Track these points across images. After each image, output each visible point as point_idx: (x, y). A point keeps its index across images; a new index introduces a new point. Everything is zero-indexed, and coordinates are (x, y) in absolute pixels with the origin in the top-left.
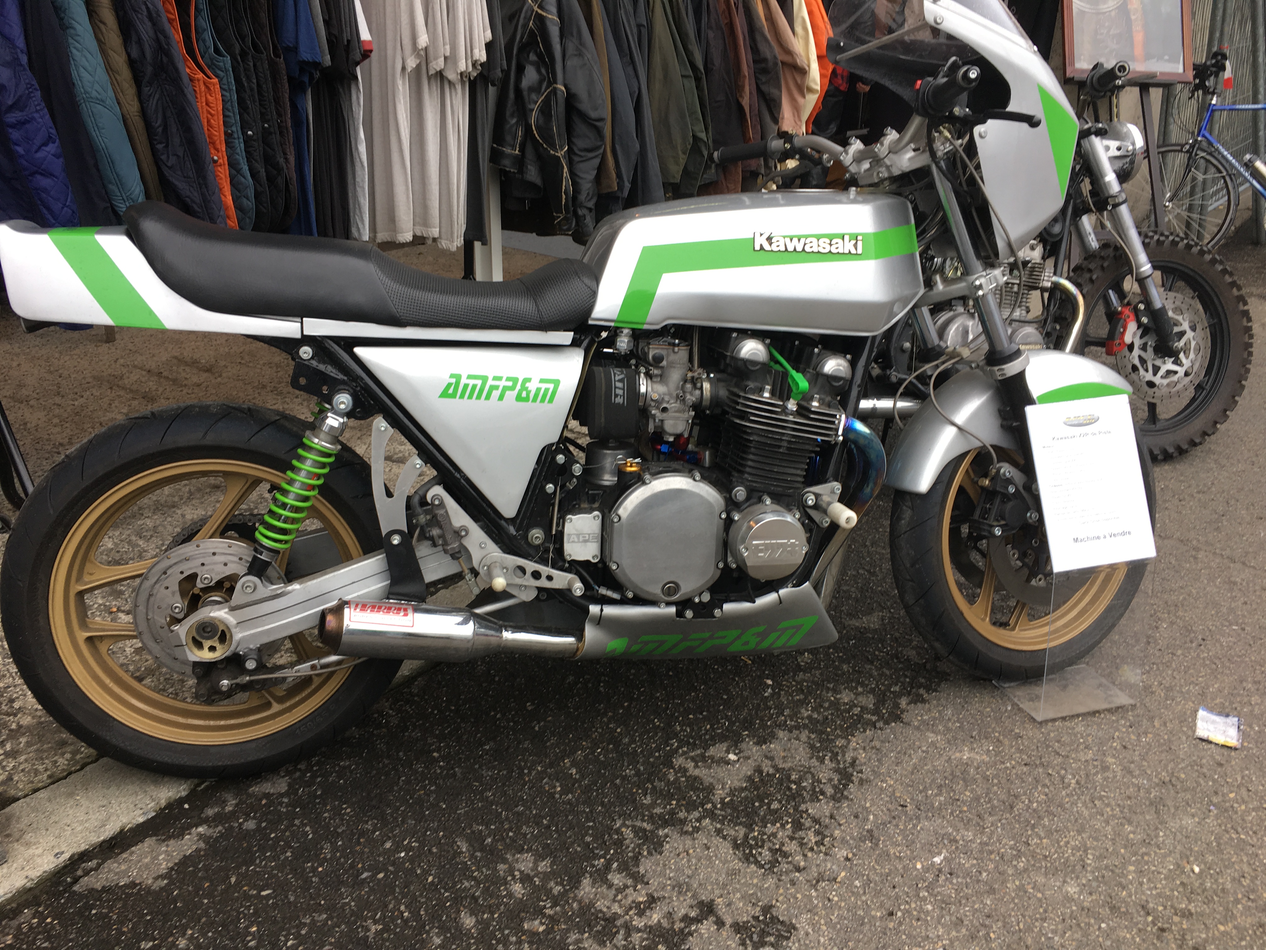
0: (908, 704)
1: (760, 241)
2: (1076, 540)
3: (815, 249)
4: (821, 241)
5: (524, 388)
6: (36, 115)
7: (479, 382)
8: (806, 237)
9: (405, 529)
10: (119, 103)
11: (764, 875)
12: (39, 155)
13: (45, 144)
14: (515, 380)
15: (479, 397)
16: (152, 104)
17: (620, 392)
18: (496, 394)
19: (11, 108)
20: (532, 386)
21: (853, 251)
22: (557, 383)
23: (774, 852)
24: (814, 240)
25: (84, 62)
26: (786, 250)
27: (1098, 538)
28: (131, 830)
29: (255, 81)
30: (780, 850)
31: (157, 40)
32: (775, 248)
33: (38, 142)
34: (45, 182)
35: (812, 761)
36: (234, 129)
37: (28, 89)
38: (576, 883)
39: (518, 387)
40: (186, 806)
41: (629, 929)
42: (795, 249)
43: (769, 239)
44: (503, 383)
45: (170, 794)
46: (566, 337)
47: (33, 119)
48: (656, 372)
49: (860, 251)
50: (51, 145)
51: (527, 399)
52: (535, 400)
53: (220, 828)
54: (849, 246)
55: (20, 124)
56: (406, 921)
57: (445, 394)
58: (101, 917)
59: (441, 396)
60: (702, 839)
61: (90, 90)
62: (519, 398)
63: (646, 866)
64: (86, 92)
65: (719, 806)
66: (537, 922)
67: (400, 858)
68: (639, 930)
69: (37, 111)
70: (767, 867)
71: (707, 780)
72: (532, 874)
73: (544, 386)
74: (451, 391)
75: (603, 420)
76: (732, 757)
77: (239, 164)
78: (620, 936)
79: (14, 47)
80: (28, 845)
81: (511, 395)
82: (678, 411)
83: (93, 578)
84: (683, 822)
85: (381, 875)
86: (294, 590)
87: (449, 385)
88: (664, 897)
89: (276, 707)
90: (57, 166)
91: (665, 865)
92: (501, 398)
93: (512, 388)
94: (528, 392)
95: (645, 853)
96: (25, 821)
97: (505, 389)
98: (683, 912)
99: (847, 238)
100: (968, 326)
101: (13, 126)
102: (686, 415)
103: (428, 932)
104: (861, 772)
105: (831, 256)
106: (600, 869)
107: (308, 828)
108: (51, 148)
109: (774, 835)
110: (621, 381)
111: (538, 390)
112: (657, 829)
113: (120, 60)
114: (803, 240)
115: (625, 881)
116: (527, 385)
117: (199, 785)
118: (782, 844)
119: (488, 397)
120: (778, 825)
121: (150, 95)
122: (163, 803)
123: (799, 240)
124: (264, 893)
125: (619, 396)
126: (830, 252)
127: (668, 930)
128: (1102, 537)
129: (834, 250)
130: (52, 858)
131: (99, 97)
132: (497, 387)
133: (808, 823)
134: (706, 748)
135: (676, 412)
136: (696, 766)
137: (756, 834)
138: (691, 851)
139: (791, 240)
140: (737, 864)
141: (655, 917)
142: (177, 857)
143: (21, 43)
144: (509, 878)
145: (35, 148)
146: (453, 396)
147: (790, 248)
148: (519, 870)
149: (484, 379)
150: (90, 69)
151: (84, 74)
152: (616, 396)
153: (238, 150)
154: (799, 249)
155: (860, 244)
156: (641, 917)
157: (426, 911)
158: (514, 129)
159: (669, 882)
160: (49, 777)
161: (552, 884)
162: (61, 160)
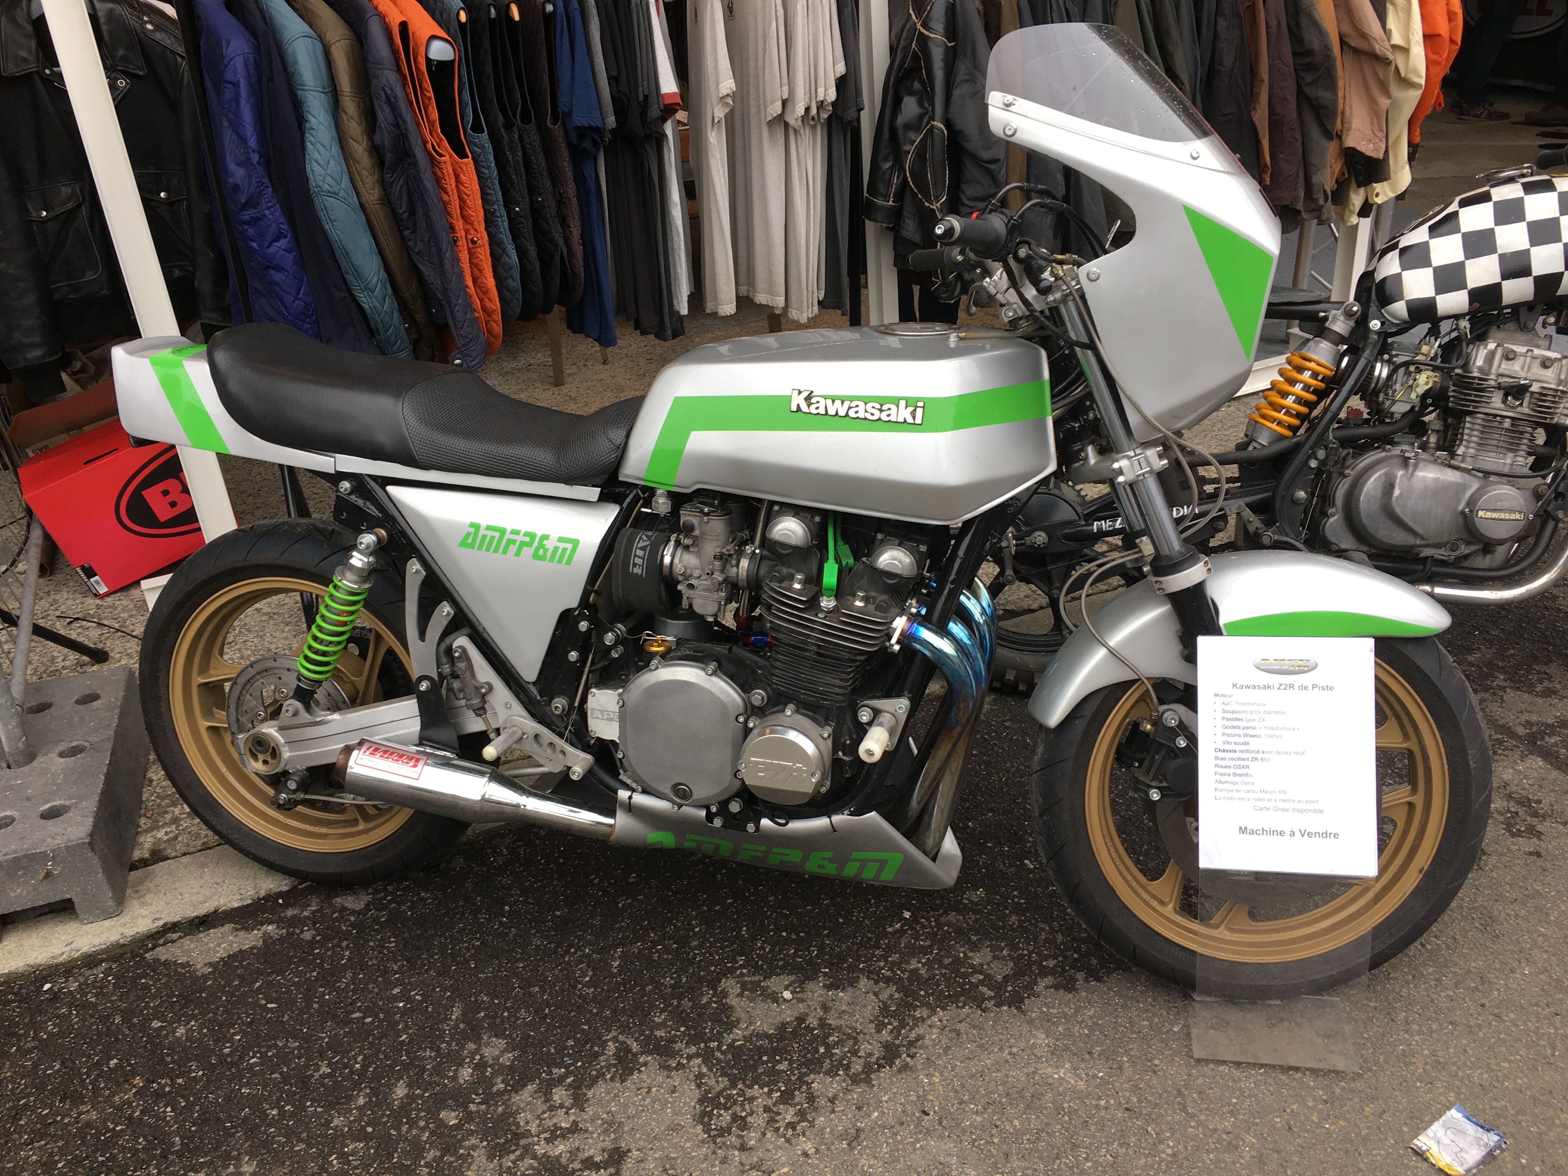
0: (1047, 987)
1: (798, 400)
2: (1243, 830)
3: (861, 415)
4: (869, 406)
5: (541, 545)
6: (267, 212)
7: (497, 534)
8: (852, 399)
9: (435, 677)
10: (357, 193)
11: (703, 1141)
12: (271, 250)
13: (276, 240)
14: (532, 536)
15: (496, 551)
16: (396, 190)
17: (639, 561)
18: (513, 548)
19: (245, 207)
20: (550, 544)
21: (910, 420)
22: (575, 543)
23: (735, 1118)
24: (861, 404)
25: (317, 156)
26: (827, 414)
27: (1282, 833)
28: (225, 911)
29: (520, 154)
30: (743, 1119)
31: (397, 125)
32: (813, 409)
33: (269, 237)
34: (277, 276)
35: (870, 1026)
36: (496, 207)
37: (258, 187)
38: (517, 1087)
39: (536, 544)
40: (281, 901)
41: (528, 1151)
42: (837, 414)
43: (808, 399)
44: (520, 538)
45: (272, 886)
46: (593, 493)
47: (265, 215)
48: (687, 541)
49: (918, 420)
50: (282, 240)
51: (543, 558)
52: (551, 560)
53: (284, 931)
54: (904, 414)
55: (255, 221)
56: (352, 1072)
57: (463, 544)
58: (146, 987)
59: (461, 545)
60: (677, 1078)
61: (321, 183)
62: (536, 556)
63: (598, 1092)
64: (317, 186)
65: (725, 1047)
66: (454, 1114)
67: (398, 1007)
68: (535, 1157)
69: (269, 208)
70: (713, 1133)
71: (739, 1013)
72: (490, 1062)
73: (562, 545)
74: (469, 541)
75: (620, 590)
76: (787, 995)
77: (502, 243)
78: (512, 1157)
79: (247, 147)
80: (144, 904)
81: (528, 551)
82: (708, 590)
83: (218, 672)
84: (673, 1054)
85: (369, 1020)
86: (334, 720)
87: (469, 534)
88: (586, 1131)
89: (362, 826)
90: (288, 260)
91: (616, 1096)
92: (518, 553)
93: (529, 544)
94: (546, 550)
95: (609, 1076)
96: (157, 881)
97: (523, 544)
98: (591, 1152)
99: (902, 403)
100: (1395, 477)
101: (248, 223)
102: (715, 596)
103: (360, 1090)
104: (912, 1057)
105: (879, 425)
106: (554, 1079)
107: (347, 953)
108: (283, 243)
109: (752, 1099)
110: (643, 548)
111: (556, 549)
112: (642, 1053)
113: (360, 149)
114: (847, 404)
115: (565, 1099)
116: (545, 542)
117: (300, 884)
118: (751, 1113)
119: (505, 552)
120: (766, 1090)
121: (393, 181)
122: (262, 893)
123: (843, 402)
124: (269, 1006)
125: (638, 565)
126: (880, 419)
127: (564, 1167)
128: (1287, 833)
129: (884, 417)
130: (149, 921)
131: (331, 190)
132: (514, 542)
133: (799, 1097)
134: (767, 977)
135: (704, 590)
136: (741, 995)
137: (735, 1092)
138: (654, 1090)
139: (833, 402)
140: (686, 1120)
141: (561, 1148)
142: (236, 948)
143: (253, 143)
144: (468, 1060)
145: (267, 243)
146: (471, 546)
147: (832, 412)
148: (481, 1055)
149: (502, 531)
150: (321, 162)
151: (317, 168)
152: (635, 565)
153: (502, 229)
154: (842, 413)
155: (919, 411)
156: (548, 1143)
157: (375, 1069)
158: (887, 176)
159: (605, 1116)
160: (204, 844)
161: (499, 1080)
162: (294, 254)
